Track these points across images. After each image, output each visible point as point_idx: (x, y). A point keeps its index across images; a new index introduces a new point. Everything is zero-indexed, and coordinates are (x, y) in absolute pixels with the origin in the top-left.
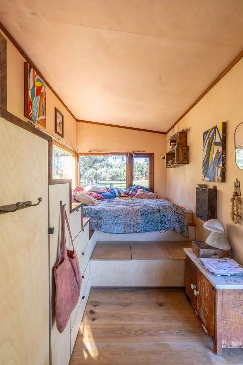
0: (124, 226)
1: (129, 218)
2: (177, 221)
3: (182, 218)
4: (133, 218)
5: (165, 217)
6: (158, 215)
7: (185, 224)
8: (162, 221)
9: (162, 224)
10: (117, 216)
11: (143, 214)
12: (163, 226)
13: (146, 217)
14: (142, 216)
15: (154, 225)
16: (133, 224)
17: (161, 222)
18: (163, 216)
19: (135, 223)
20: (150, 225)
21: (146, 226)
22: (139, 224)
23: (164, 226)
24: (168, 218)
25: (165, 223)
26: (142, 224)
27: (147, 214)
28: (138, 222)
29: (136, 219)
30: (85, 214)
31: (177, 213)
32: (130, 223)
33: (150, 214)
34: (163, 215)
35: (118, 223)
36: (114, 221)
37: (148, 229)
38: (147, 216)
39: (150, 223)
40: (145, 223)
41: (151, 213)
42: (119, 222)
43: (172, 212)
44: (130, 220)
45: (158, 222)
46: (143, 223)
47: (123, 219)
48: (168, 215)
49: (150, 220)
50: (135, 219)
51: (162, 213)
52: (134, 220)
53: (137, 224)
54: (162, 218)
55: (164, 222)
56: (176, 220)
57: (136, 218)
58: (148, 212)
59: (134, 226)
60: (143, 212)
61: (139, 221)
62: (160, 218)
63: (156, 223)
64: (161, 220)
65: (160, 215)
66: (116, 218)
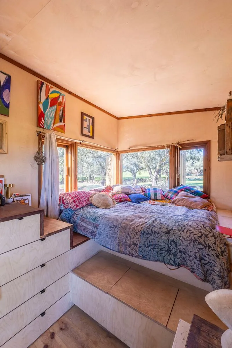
0: (119, 242)
1: (125, 233)
2: (196, 258)
3: (208, 255)
4: (130, 235)
5: (176, 245)
6: (165, 238)
7: (215, 268)
8: (171, 251)
9: (170, 254)
10: (113, 227)
11: (144, 232)
12: (171, 259)
13: (147, 238)
14: (142, 235)
15: (157, 253)
16: (129, 242)
17: (169, 251)
18: (172, 243)
19: (132, 243)
20: (151, 251)
21: (145, 251)
22: (136, 245)
23: (173, 259)
24: (181, 248)
25: (175, 254)
26: (140, 247)
27: (149, 234)
28: (136, 243)
29: (134, 238)
30: (85, 219)
31: (200, 243)
32: (125, 240)
33: (153, 234)
34: (173, 241)
35: (113, 237)
36: (109, 232)
37: (148, 257)
38: (149, 235)
39: (151, 247)
40: (145, 246)
41: (155, 232)
42: (114, 235)
43: (189, 239)
44: (126, 237)
45: (164, 249)
46: (142, 246)
47: (119, 233)
48: (180, 242)
49: (152, 243)
50: (132, 238)
51: (172, 237)
52: (130, 238)
53: (134, 244)
54: (170, 246)
55: (173, 252)
56: (195, 255)
57: (134, 236)
58: (152, 230)
59: (130, 246)
60: (145, 230)
61: (137, 241)
62: (167, 244)
63: (161, 250)
64: (169, 248)
65: (169, 240)
66: (111, 230)
